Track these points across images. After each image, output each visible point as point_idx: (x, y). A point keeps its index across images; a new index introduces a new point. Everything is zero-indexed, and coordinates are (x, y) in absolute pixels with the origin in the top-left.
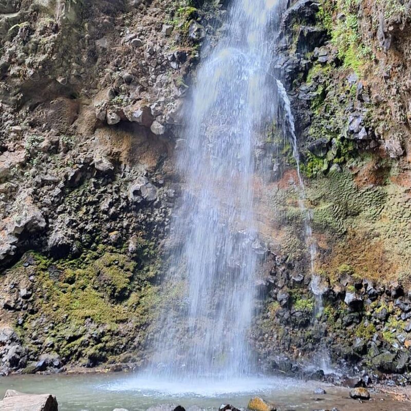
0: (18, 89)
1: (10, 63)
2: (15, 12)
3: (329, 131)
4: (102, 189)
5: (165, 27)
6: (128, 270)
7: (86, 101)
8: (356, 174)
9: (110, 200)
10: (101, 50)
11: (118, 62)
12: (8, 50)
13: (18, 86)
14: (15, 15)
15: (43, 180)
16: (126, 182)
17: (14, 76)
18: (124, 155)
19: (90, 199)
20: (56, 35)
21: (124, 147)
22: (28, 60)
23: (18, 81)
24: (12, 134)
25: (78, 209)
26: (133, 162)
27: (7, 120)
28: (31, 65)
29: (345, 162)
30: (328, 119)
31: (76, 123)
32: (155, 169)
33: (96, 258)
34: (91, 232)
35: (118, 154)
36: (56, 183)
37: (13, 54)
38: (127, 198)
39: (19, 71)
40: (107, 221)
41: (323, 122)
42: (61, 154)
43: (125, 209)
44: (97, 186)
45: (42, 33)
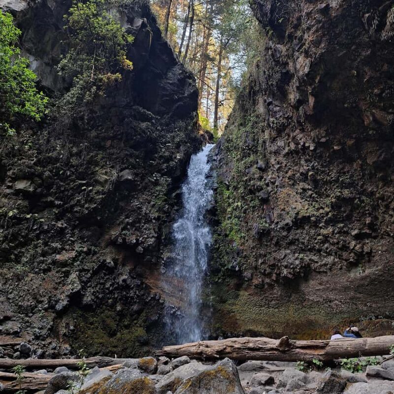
0: (76, 219)
1: (76, 205)
2: (84, 180)
3: (221, 264)
4: (107, 277)
5: (152, 203)
6: (116, 320)
7: (107, 230)
8: (229, 285)
9: (110, 283)
10: (120, 207)
11: (128, 214)
12: (77, 198)
13: (77, 217)
14: (84, 182)
15: (83, 268)
16: (119, 274)
17: (76, 212)
18: (120, 260)
19: (101, 281)
20: (104, 196)
21: (121, 256)
22: (86, 206)
23: (77, 215)
24: (70, 242)
25: (96, 286)
26: (124, 265)
27: (68, 234)
28: (87, 208)
29: (225, 279)
30: (221, 259)
31: (100, 241)
32: (133, 269)
33: (102, 313)
34: (101, 299)
35: (118, 259)
36: (88, 271)
37: (79, 201)
38: (118, 283)
39: (80, 210)
40: (108, 294)
41: (218, 260)
42: (91, 256)
43: (116, 289)
44: (105, 275)
45: (96, 193)
